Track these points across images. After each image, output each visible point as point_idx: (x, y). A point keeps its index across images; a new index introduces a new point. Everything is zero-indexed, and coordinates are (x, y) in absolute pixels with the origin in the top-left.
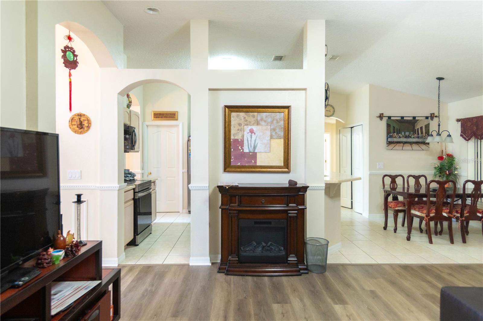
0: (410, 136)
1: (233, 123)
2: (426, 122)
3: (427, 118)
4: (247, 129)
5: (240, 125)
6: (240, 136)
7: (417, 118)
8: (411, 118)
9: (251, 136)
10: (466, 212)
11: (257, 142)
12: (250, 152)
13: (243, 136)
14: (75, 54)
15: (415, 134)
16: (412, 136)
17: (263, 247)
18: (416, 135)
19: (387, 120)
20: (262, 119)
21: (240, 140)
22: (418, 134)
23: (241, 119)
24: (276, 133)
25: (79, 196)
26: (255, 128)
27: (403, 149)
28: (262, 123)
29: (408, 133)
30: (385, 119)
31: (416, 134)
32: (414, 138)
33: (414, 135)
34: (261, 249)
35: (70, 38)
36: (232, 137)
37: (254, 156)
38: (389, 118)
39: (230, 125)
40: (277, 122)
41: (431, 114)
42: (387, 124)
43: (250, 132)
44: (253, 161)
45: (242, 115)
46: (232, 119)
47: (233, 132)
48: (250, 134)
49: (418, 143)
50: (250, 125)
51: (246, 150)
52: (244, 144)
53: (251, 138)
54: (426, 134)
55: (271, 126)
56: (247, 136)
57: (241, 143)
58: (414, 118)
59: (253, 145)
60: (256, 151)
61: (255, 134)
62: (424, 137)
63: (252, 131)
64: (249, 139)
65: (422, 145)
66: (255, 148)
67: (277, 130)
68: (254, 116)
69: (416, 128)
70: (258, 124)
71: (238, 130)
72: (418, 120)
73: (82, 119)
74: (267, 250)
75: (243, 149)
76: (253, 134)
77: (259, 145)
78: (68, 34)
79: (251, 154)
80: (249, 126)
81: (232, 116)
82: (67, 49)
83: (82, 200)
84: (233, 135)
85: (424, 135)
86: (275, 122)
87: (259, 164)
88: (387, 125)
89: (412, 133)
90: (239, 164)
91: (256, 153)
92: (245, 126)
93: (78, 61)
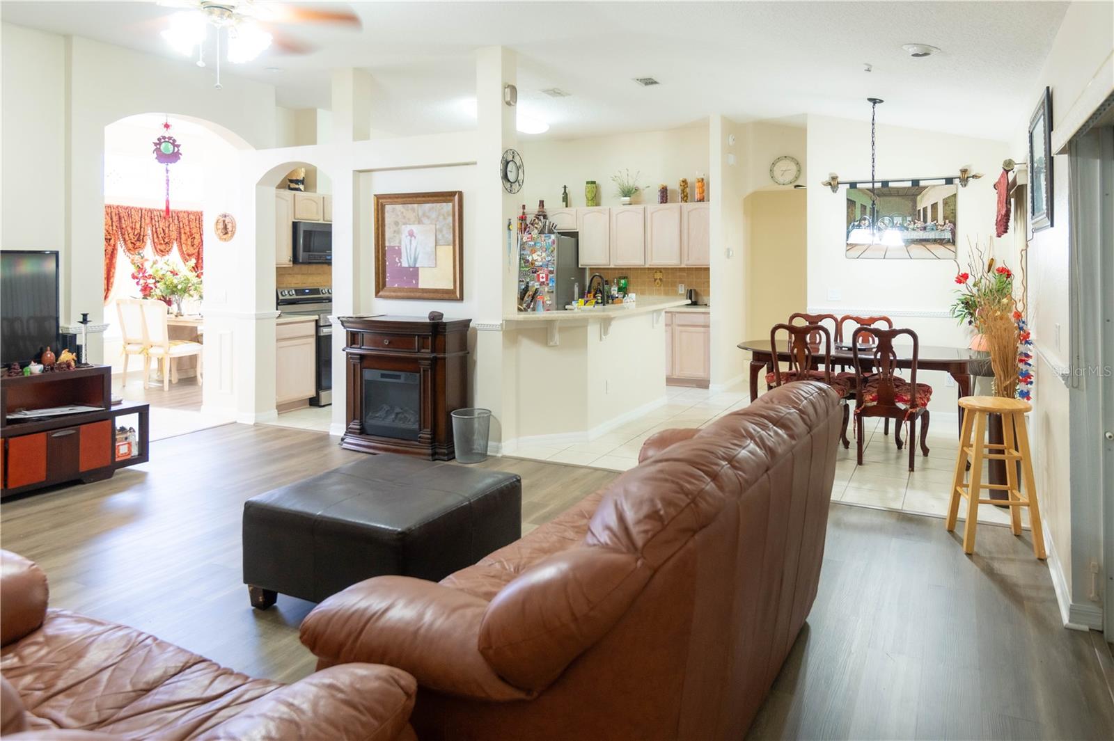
0: (905, 225)
1: (388, 221)
2: (949, 191)
3: (949, 181)
4: (406, 229)
5: (397, 224)
6: (397, 241)
7: (922, 183)
8: (909, 184)
9: (411, 241)
10: (871, 398)
11: (418, 250)
12: (410, 267)
13: (400, 242)
14: (176, 144)
15: (916, 221)
16: (911, 226)
17: (397, 414)
18: (920, 224)
19: (847, 190)
20: (424, 215)
21: (397, 248)
22: (925, 221)
23: (398, 215)
24: (443, 236)
25: (85, 316)
26: (415, 228)
27: (886, 257)
28: (425, 220)
29: (900, 218)
30: (843, 189)
31: (919, 220)
32: (913, 230)
33: (915, 223)
34: (393, 417)
35: (167, 126)
36: (387, 244)
37: (414, 273)
38: (853, 185)
39: (383, 225)
40: (445, 219)
41: (964, 171)
42: (848, 199)
43: (409, 235)
44: (414, 282)
45: (399, 207)
46: (387, 215)
47: (388, 235)
48: (409, 237)
49: (923, 243)
50: (410, 224)
51: (405, 264)
52: (402, 255)
53: (411, 244)
54: (947, 221)
55: (436, 225)
56: (405, 240)
57: (398, 252)
58: (916, 183)
59: (413, 256)
60: (417, 266)
61: (415, 237)
62: (939, 227)
63: (411, 234)
64: (408, 247)
65: (938, 246)
66: (415, 260)
67: (445, 232)
68: (413, 210)
69: (920, 207)
70: (420, 222)
71: (395, 231)
72: (925, 188)
73: (227, 220)
74: (401, 419)
75: (400, 262)
76: (413, 238)
77: (420, 256)
78: (165, 121)
79: (411, 269)
80: (408, 226)
81: (386, 210)
82: (163, 140)
83: (88, 320)
84: (389, 240)
85: (941, 221)
86: (441, 217)
87: (422, 285)
88: (848, 203)
89: (909, 219)
90: (396, 285)
91: (418, 268)
92: (403, 226)
93: (180, 152)
